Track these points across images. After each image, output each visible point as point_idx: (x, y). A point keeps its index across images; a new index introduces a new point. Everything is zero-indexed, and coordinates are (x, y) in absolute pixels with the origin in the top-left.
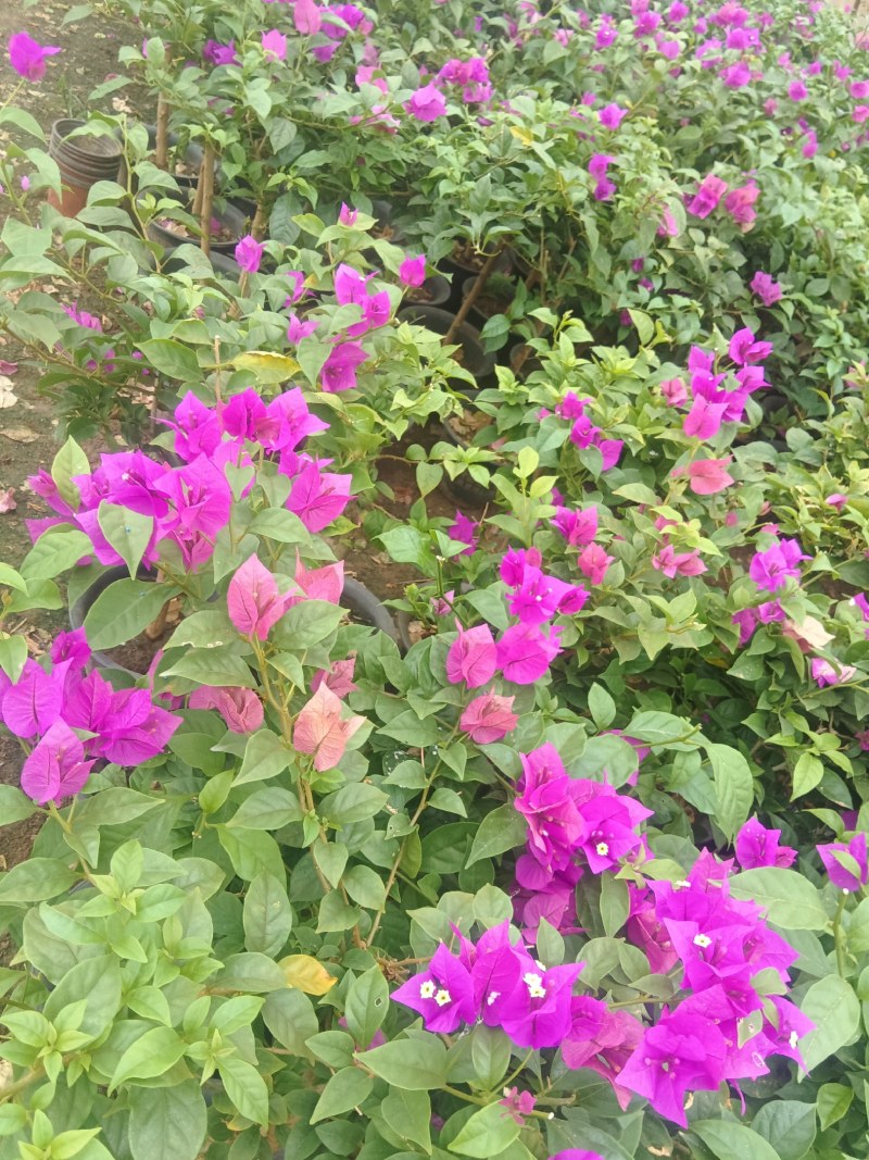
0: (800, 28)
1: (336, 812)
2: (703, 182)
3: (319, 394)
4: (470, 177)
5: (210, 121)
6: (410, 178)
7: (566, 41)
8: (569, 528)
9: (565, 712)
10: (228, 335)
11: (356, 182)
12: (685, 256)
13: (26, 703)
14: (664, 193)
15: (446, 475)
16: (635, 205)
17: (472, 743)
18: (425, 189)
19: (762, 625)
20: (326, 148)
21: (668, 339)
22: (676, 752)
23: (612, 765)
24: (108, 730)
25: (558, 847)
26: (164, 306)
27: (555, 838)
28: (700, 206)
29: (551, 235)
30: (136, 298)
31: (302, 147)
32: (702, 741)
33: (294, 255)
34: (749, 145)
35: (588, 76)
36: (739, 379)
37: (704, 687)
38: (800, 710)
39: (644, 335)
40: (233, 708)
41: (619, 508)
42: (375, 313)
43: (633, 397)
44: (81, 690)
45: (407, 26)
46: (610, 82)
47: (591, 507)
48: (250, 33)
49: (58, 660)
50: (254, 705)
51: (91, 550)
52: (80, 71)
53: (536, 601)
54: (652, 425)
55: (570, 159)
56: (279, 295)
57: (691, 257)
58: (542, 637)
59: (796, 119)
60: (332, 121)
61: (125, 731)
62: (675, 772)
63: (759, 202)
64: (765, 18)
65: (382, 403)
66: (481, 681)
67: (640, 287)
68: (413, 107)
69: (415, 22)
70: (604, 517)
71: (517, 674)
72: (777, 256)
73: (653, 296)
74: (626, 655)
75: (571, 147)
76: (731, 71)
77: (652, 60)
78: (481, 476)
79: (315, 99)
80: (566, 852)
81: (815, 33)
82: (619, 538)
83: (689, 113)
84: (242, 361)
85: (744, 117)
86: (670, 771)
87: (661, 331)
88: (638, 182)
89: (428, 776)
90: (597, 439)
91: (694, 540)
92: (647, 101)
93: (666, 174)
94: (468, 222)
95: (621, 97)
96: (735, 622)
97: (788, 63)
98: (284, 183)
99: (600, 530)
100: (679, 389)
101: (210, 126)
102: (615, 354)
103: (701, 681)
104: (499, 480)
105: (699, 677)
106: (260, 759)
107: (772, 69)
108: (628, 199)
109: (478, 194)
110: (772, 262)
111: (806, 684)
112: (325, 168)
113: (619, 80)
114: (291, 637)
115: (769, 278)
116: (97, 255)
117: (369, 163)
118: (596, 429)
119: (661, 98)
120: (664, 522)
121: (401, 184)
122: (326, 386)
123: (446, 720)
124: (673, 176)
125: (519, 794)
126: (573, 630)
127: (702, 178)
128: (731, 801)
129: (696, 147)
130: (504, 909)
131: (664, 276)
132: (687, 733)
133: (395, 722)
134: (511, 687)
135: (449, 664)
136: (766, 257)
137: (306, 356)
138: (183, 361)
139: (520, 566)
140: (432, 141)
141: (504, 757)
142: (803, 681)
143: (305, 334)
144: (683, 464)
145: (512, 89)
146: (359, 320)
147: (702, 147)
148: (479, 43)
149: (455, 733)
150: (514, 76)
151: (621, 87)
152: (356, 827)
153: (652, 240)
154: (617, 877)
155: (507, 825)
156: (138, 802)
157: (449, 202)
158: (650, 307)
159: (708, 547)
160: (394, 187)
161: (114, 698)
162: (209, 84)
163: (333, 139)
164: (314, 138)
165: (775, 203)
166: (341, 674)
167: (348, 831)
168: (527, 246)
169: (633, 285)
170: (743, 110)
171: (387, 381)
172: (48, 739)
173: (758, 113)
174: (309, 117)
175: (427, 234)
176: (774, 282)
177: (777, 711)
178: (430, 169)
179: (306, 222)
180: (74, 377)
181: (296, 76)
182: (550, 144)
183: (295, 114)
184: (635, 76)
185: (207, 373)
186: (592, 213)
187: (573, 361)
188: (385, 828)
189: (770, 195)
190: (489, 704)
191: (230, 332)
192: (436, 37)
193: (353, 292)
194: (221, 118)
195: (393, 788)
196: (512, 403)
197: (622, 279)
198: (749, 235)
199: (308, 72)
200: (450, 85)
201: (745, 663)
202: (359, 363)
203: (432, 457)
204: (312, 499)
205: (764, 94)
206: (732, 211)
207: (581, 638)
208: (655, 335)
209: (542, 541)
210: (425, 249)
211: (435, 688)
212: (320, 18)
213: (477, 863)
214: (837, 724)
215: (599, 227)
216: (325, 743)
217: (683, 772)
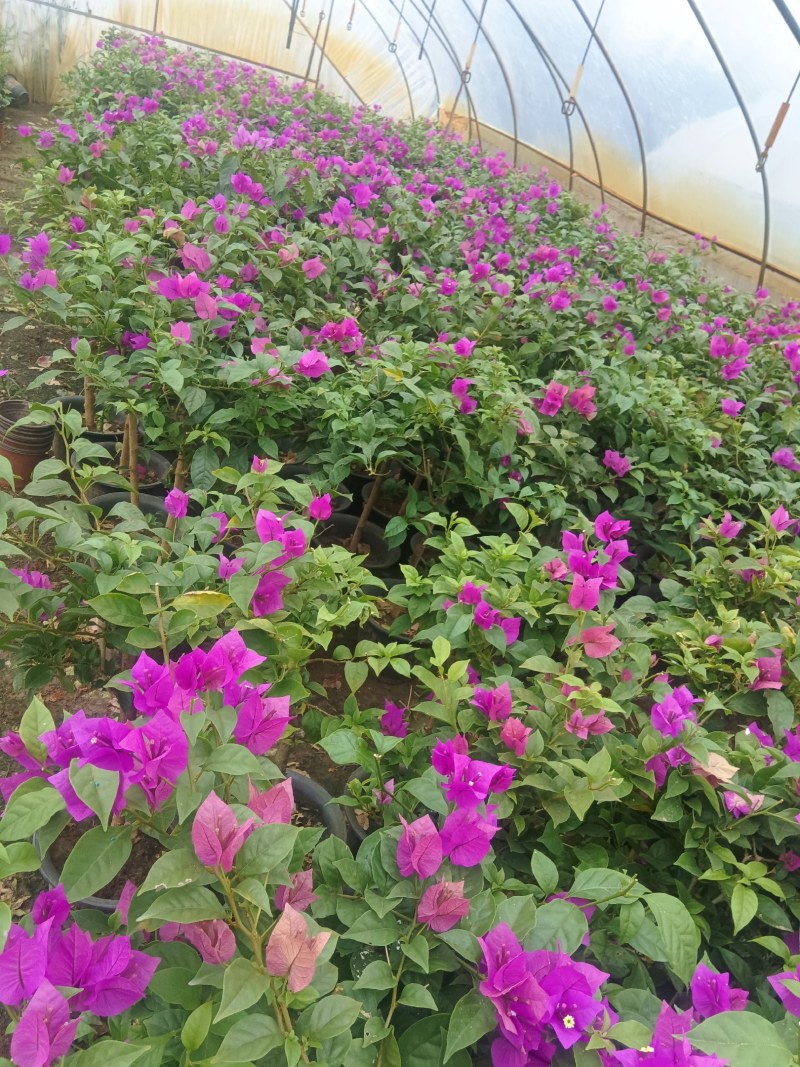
0: (602, 254)
1: (314, 1029)
2: (548, 387)
3: (252, 621)
4: (356, 413)
5: (132, 397)
6: (307, 418)
7: (417, 293)
8: (488, 705)
9: (513, 883)
10: (166, 578)
11: (261, 428)
12: (543, 448)
13: (13, 970)
14: (519, 404)
15: (371, 671)
16: (495, 415)
17: (432, 935)
18: (320, 427)
19: (673, 768)
20: (232, 406)
21: (542, 522)
22: (619, 906)
24: (90, 983)
25: (528, 1026)
26: (107, 560)
27: (523, 1017)
28: (549, 408)
29: (431, 446)
30: (81, 557)
31: (213, 407)
32: (640, 889)
33: (216, 498)
34: (579, 352)
35: (440, 316)
36: (609, 553)
37: (632, 831)
38: (723, 843)
39: (522, 522)
40: (207, 941)
41: (527, 678)
42: (294, 547)
43: (521, 575)
44: (62, 946)
45: (287, 297)
46: (458, 317)
47: (504, 682)
48: (160, 323)
49: (39, 921)
50: (226, 934)
51: (63, 805)
52: (15, 357)
53: (468, 787)
54: (541, 598)
55: (436, 385)
56: (207, 537)
57: (549, 448)
58: (480, 818)
59: (613, 325)
60: (235, 384)
61: (106, 982)
62: (623, 925)
63: (597, 395)
64: (573, 252)
65: (306, 618)
66: (431, 871)
67: (511, 480)
68: (302, 368)
69: (294, 295)
70: (516, 689)
71: (463, 858)
72: (620, 435)
73: (523, 485)
74: (558, 818)
75: (435, 375)
76: (554, 299)
77: (490, 297)
78: (403, 668)
79: (219, 368)
80: (536, 1029)
81: (616, 256)
82: (533, 708)
83: (526, 331)
84: (182, 602)
85: (571, 329)
86: (618, 924)
87: (535, 517)
88: (495, 397)
89: (395, 974)
90: (498, 619)
91: (598, 701)
92: (491, 329)
93: (516, 386)
94: (358, 450)
95: (469, 329)
96: (648, 770)
97: (599, 281)
98: (201, 438)
99: (515, 703)
100: (559, 566)
101: (133, 401)
102: (499, 543)
103: (630, 827)
104: (419, 672)
105: (628, 823)
106: (237, 990)
107: (586, 288)
108: (488, 411)
109: (365, 426)
110: (618, 440)
111: (724, 817)
112: (234, 421)
113: (465, 315)
114: (252, 863)
115: (617, 454)
116: (45, 527)
117: (271, 414)
118: (496, 610)
119: (502, 324)
120: (568, 689)
121: (300, 425)
122: (257, 612)
123: (405, 913)
124: (524, 387)
125: (483, 976)
126: (507, 801)
127: (547, 382)
128: (679, 948)
129: (536, 356)
131: (529, 467)
132: (626, 887)
133: (357, 924)
134: (459, 871)
135: (400, 859)
136: (612, 435)
137: (236, 590)
138: (129, 609)
139: (449, 755)
140: (320, 390)
141: (462, 941)
142: (720, 815)
143: (234, 570)
144: (575, 633)
145: (381, 335)
146: (281, 554)
147: (542, 357)
148: (347, 304)
149: (414, 925)
150: (379, 324)
151: (469, 320)
152: (335, 1042)
153: (514, 440)
154: (587, 1048)
155: (476, 1010)
156: (124, 1053)
157: (342, 435)
158: (521, 496)
159: (610, 705)
160: (293, 428)
161: (94, 949)
162: (128, 367)
163: (237, 397)
164: (221, 398)
165: (610, 394)
166: (301, 886)
167: (328, 1046)
168: (411, 458)
169: (505, 478)
170: (571, 325)
171: (309, 596)
172: (35, 1003)
173: (582, 326)
174: (216, 383)
175: (326, 463)
176: (623, 456)
177: (704, 847)
178: (322, 412)
179: (226, 474)
180: (27, 632)
181: (201, 352)
182: (417, 378)
183: (204, 382)
184: (478, 312)
185: (150, 617)
186: (461, 426)
187: (466, 553)
188: (361, 1035)
189: (604, 389)
190: (442, 893)
191: (166, 574)
192: (312, 304)
193: (271, 531)
194: (141, 392)
195: (365, 993)
196: (419, 594)
197: (494, 475)
198: (594, 422)
199: (210, 346)
200: (329, 342)
201: (665, 807)
202: (283, 586)
203: (356, 655)
204: (257, 724)
205: (584, 309)
206: (576, 407)
207: (516, 807)
208: (530, 520)
209: (466, 720)
210: (327, 476)
211: (389, 883)
212: (216, 307)
213: (454, 1056)
214: (761, 849)
215: (469, 436)
216: (296, 963)
217: (631, 925)
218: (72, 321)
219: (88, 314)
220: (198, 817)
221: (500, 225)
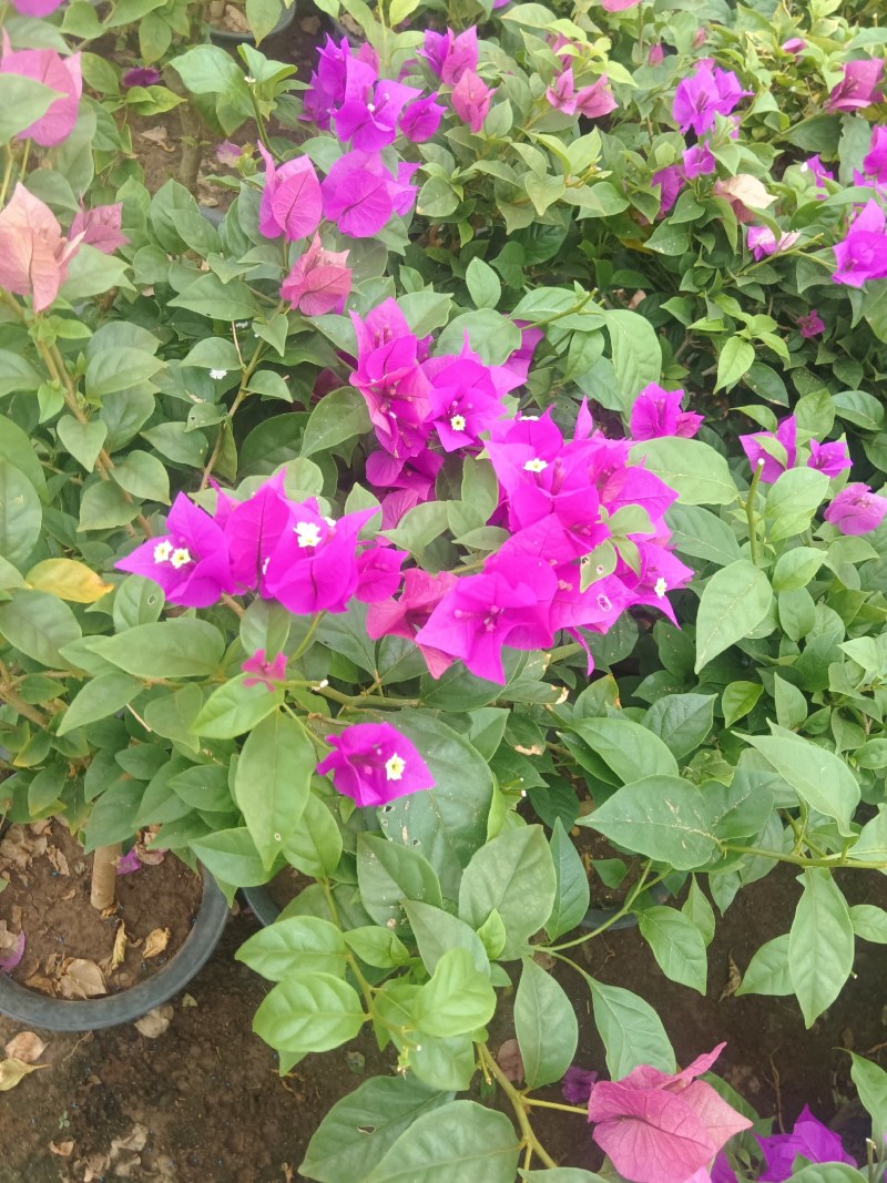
19: (688, 187)
22: (573, 332)
23: (489, 345)
27: (404, 419)
38: (731, 291)
53: (367, 112)
58: (388, 175)
66: (303, 232)
71: (355, 225)
74: (514, 221)
80: (415, 431)
82: (508, 73)
89: (247, 363)
91: (600, 63)
96: (656, 183)
99: (485, 64)
111: (740, 257)
120: (563, 41)
126: (450, 197)
130: (312, 480)
132: (582, 301)
133: (191, 290)
135: (263, 214)
141: (343, 331)
142: (736, 253)
149: (281, 308)
152: (129, 408)
154: (478, 457)
155: (348, 412)
166: (105, 224)
167: (119, 411)
177: (704, 295)
188: (181, 418)
190: (316, 260)
195: (198, 374)
201: (666, 236)
211: (245, 247)
214: (777, 313)
216: (34, 269)
217: (582, 358)
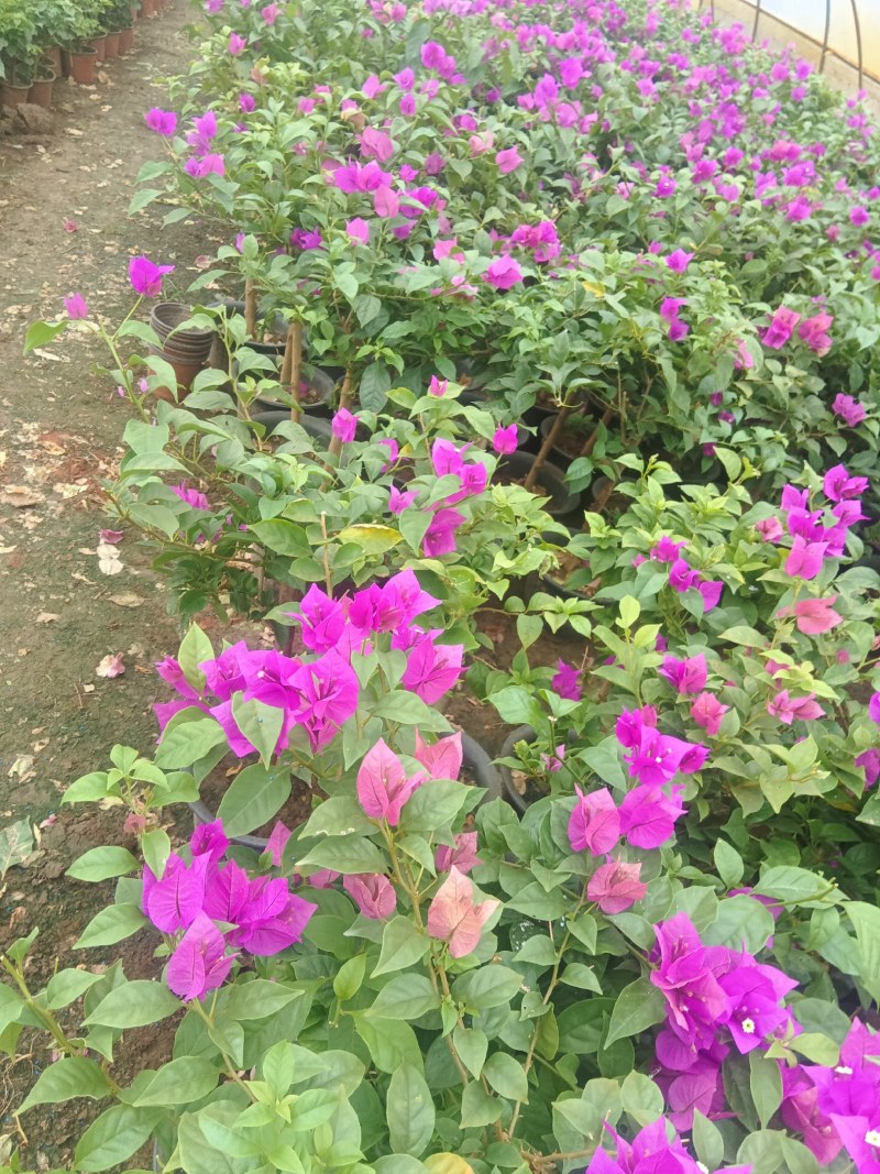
0: (853, 154)
1: (472, 996)
2: (775, 314)
3: (422, 561)
4: (546, 333)
5: (300, 304)
6: (491, 336)
7: (627, 194)
8: (678, 676)
9: (691, 872)
10: (332, 507)
11: (438, 345)
12: (763, 386)
13: (171, 899)
14: (738, 332)
15: (547, 627)
16: (710, 344)
17: (601, 915)
18: (504, 347)
20: (409, 318)
21: (757, 473)
22: (813, 909)
23: (747, 929)
24: (246, 921)
25: (702, 1025)
26: (270, 484)
27: (696, 1013)
28: (772, 336)
29: (629, 377)
30: (242, 478)
31: (387, 319)
32: (838, 896)
33: (386, 423)
34: (817, 273)
35: (651, 223)
36: (836, 514)
37: (831, 832)
39: (733, 470)
40: (368, 895)
41: (724, 649)
42: (473, 483)
43: (726, 534)
44: (219, 880)
45: (476, 195)
46: (672, 225)
47: (697, 652)
48: (335, 220)
49: (198, 852)
50: (387, 890)
51: (223, 738)
52: (173, 256)
53: (655, 763)
54: (749, 561)
55: (641, 303)
56: (375, 465)
57: (770, 387)
58: (664, 798)
59: (860, 242)
60: (414, 294)
61: (262, 922)
62: (813, 932)
63: (832, 327)
64: (817, 150)
65: (481, 562)
66: (605, 848)
67: (722, 422)
68: (492, 277)
69: (484, 192)
70: (712, 662)
71: (642, 838)
72: (856, 376)
73: (735, 430)
74: (749, 807)
75: (641, 292)
76: (792, 207)
77: (712, 202)
78: (582, 626)
79: (396, 274)
80: (709, 1028)
81: (869, 156)
82: (730, 684)
83: (753, 246)
84: (349, 534)
85: (808, 245)
86: (807, 929)
87: (748, 466)
88: (712, 322)
89: (558, 949)
90: (696, 581)
91: (808, 683)
92: (710, 241)
93: (737, 310)
94: (546, 376)
95: (684, 240)
96: (858, 765)
97: (845, 188)
98: (372, 353)
99: (710, 676)
100: (774, 525)
101: (301, 308)
102: (705, 494)
103: (828, 825)
104: (602, 632)
105: (825, 821)
106: (397, 947)
107: (830, 195)
108: (702, 338)
109: (557, 349)
110: (851, 382)
112: (409, 337)
113: (681, 223)
114: (418, 819)
115: (851, 399)
116: (206, 442)
117: (451, 329)
118: (694, 571)
119: (724, 236)
120: (774, 667)
121: (481, 344)
122: (427, 553)
123: (574, 889)
124: (744, 311)
125: (653, 965)
126: (691, 783)
127: (775, 307)
129: (762, 277)
130: (653, 1099)
131: (743, 408)
132: (823, 891)
133: (521, 895)
134: (637, 852)
135: (572, 831)
136: (845, 376)
137: (407, 526)
138: (293, 537)
139: (636, 727)
140: (509, 303)
141: (634, 926)
143: (406, 505)
144: (787, 605)
145: (580, 242)
146: (458, 490)
147: (769, 277)
148: (544, 204)
149: (582, 903)
150: (579, 229)
151: (684, 229)
152: (492, 1013)
153: (730, 375)
154: (766, 1056)
155: (644, 999)
156: (278, 994)
157: (529, 358)
158: (734, 440)
159: (823, 689)
160: (474, 347)
161: (250, 887)
162: (297, 269)
163: (414, 308)
164: (396, 309)
165: (848, 326)
166: (464, 849)
167: (485, 1015)
168: (604, 390)
169: (714, 419)
170: (807, 239)
171: (483, 539)
172: (192, 933)
173: (822, 241)
174: (392, 291)
175: (508, 390)
176: (856, 402)
178: (508, 329)
179: (400, 396)
180: (183, 554)
181: (378, 255)
182: (622, 295)
183: (380, 290)
184: (697, 220)
185: (315, 547)
186: (668, 354)
187: (663, 503)
188: (519, 1009)
189: (843, 320)
190: (616, 873)
191: (331, 503)
192: (504, 203)
193: (449, 463)
194: (309, 298)
195: (524, 966)
196: (604, 547)
197: (702, 414)
198: (824, 359)
199: (388, 249)
200: (522, 248)
201: (874, 808)
202: (456, 526)
203: (531, 608)
204: (427, 672)
205: (826, 221)
206: (807, 340)
207: (701, 790)
208: (743, 469)
209: (651, 690)
210: (508, 405)
211: (557, 856)
212: (398, 203)
213: (616, 1043)
215: (676, 367)
216: (460, 928)
217: (822, 932)
218: (238, 215)
219: (256, 207)
220: (364, 764)
221: (732, 114)
